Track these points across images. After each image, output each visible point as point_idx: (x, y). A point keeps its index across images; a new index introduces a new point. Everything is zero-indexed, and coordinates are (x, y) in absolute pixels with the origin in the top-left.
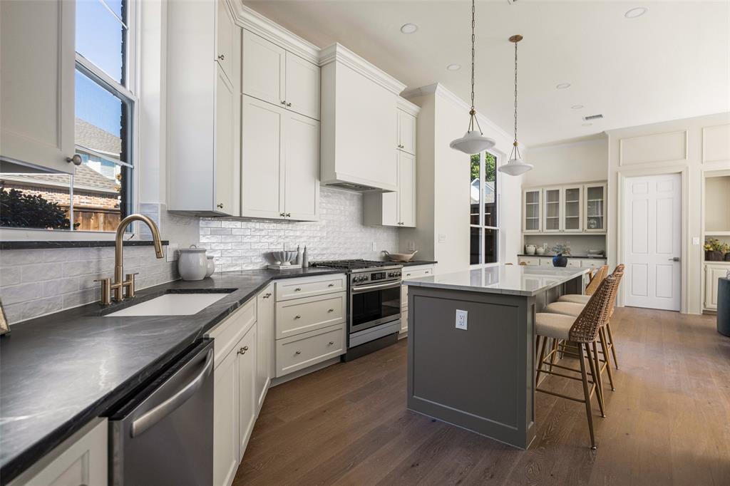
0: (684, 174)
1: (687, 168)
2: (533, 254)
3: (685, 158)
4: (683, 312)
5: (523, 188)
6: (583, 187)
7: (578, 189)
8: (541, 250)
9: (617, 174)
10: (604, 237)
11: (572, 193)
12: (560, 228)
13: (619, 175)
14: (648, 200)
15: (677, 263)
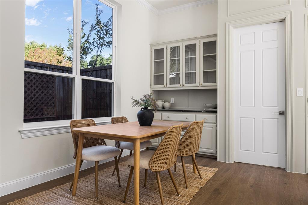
0: (287, 21)
1: (291, 13)
2: (160, 109)
3: (289, 3)
4: (289, 171)
5: (151, 45)
6: (200, 41)
7: (195, 45)
8: (167, 105)
9: (226, 24)
10: (215, 90)
11: (191, 48)
12: (181, 83)
13: (228, 25)
14: (254, 50)
15: (282, 117)
